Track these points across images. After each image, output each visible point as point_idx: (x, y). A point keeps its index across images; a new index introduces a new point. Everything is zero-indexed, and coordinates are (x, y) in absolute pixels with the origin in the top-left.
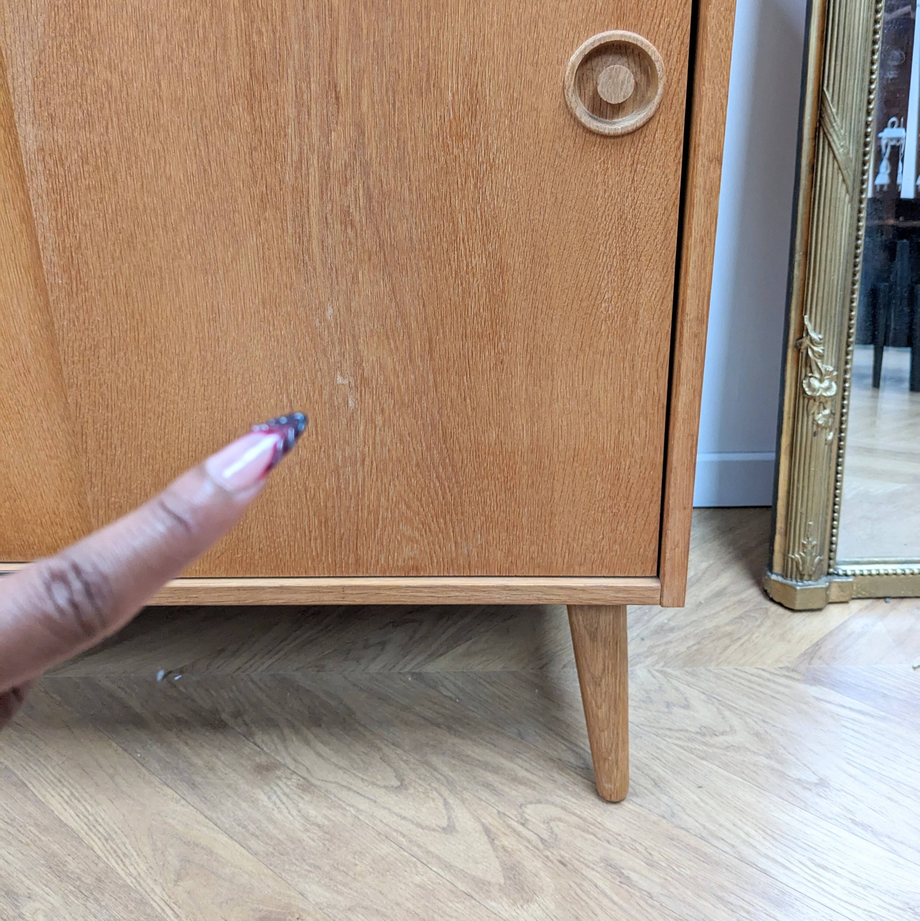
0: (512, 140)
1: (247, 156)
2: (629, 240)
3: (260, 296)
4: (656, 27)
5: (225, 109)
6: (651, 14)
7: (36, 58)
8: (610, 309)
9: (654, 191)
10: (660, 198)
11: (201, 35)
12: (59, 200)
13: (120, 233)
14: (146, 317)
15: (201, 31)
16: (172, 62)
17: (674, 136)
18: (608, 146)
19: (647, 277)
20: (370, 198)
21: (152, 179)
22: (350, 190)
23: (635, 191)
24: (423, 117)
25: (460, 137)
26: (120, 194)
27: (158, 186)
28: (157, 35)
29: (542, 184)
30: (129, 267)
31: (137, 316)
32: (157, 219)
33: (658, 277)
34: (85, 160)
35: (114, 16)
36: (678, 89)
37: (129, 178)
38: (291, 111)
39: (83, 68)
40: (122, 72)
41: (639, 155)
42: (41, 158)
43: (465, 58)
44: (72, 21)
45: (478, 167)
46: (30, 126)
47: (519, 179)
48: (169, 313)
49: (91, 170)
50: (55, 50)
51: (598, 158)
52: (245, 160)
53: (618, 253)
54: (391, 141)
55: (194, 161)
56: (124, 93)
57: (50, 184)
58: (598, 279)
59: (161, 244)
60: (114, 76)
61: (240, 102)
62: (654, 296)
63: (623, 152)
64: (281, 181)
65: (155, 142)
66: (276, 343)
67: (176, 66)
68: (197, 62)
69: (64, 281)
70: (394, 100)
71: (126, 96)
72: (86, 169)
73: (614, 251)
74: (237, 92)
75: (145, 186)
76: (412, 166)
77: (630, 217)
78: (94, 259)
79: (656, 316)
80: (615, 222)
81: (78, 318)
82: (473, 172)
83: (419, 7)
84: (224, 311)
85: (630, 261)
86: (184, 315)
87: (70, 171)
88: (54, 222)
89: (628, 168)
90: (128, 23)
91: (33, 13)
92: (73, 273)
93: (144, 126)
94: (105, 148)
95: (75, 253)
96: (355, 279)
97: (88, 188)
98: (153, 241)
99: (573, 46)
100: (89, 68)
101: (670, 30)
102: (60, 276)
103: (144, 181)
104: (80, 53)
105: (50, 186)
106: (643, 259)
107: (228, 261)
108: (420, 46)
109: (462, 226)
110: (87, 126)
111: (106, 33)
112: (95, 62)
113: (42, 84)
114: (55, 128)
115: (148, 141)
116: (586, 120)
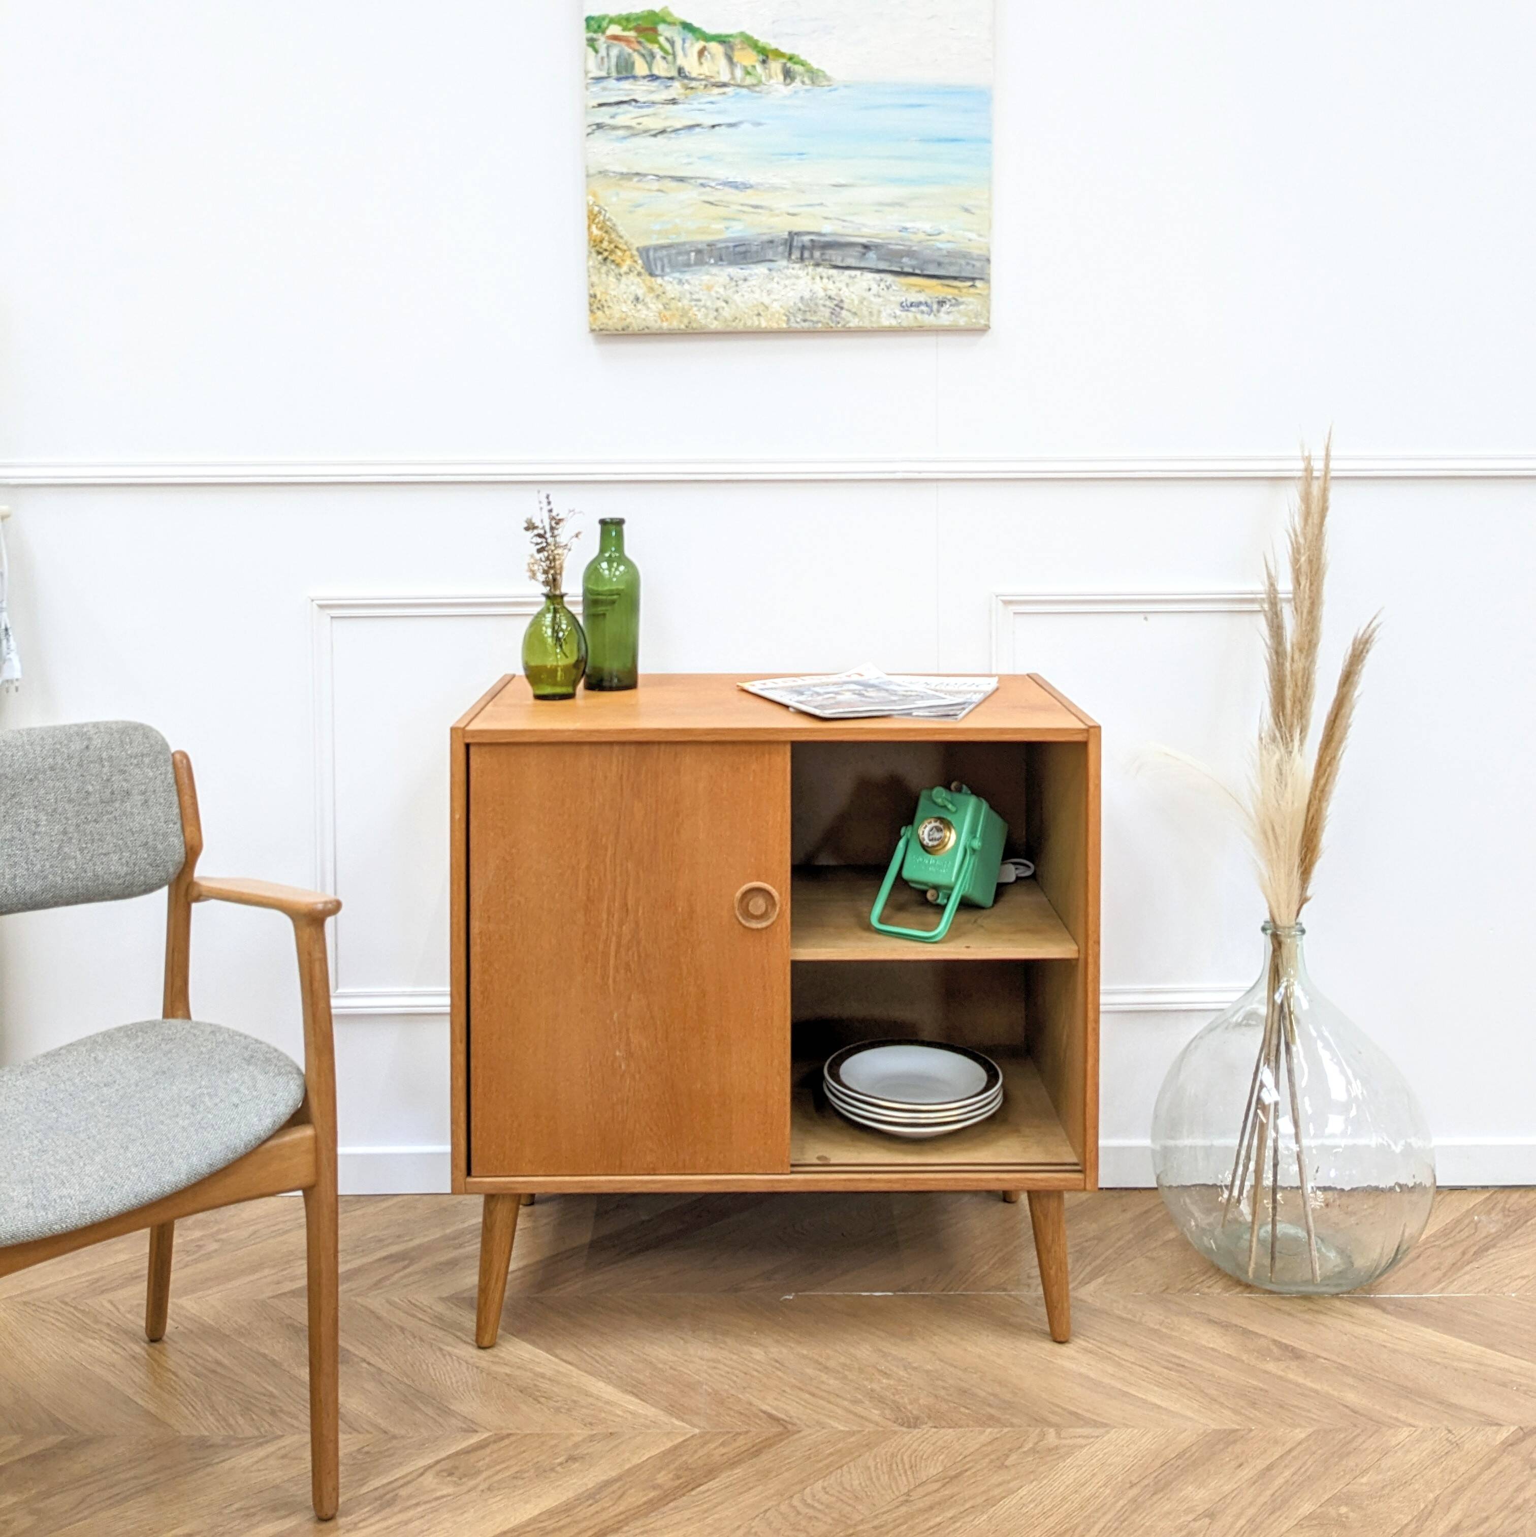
0: (709, 930)
1: (582, 936)
2: (767, 979)
3: (580, 1007)
4: (775, 882)
5: (573, 915)
6: (772, 875)
8: (759, 1015)
9: (777, 955)
10: (780, 960)
11: (566, 881)
12: (486, 957)
13: (514, 974)
14: (520, 1018)
15: (566, 879)
16: (551, 893)
17: (785, 930)
18: (755, 935)
20: (639, 957)
21: (533, 948)
22: (630, 953)
23: (769, 955)
24: (668, 919)
25: (684, 928)
26: (516, 955)
27: (536, 951)
28: (545, 881)
29: (724, 951)
31: (516, 1017)
32: (533, 967)
33: (782, 998)
34: (501, 938)
35: (526, 873)
36: (786, 909)
37: (522, 947)
38: (605, 916)
40: (526, 897)
41: (770, 938)
43: (688, 893)
44: (506, 874)
45: (693, 943)
47: (713, 948)
48: (532, 1016)
49: (504, 943)
50: (496, 887)
51: (750, 940)
52: (580, 939)
53: (762, 986)
54: (652, 930)
56: (526, 906)
57: (482, 949)
58: (752, 999)
59: (533, 980)
60: (522, 899)
61: (581, 911)
63: (762, 938)
64: (597, 949)
65: (537, 930)
66: (586, 1033)
67: (552, 895)
68: (563, 893)
70: (654, 911)
71: (526, 908)
72: (501, 942)
73: (760, 985)
74: (580, 907)
75: (529, 951)
76: (661, 942)
77: (767, 968)
78: (498, 987)
80: (760, 971)
81: (484, 1019)
82: (690, 945)
83: (667, 870)
84: (561, 1015)
85: (768, 990)
86: (540, 1017)
90: (532, 876)
91: (489, 870)
93: (533, 922)
94: (512, 933)
96: (629, 999)
98: (529, 979)
99: (738, 889)
100: (511, 895)
101: (781, 883)
103: (530, 948)
104: (508, 888)
107: (566, 989)
108: (667, 887)
109: (685, 971)
110: (505, 922)
111: (522, 880)
112: (514, 892)
115: (534, 929)
116: (743, 922)
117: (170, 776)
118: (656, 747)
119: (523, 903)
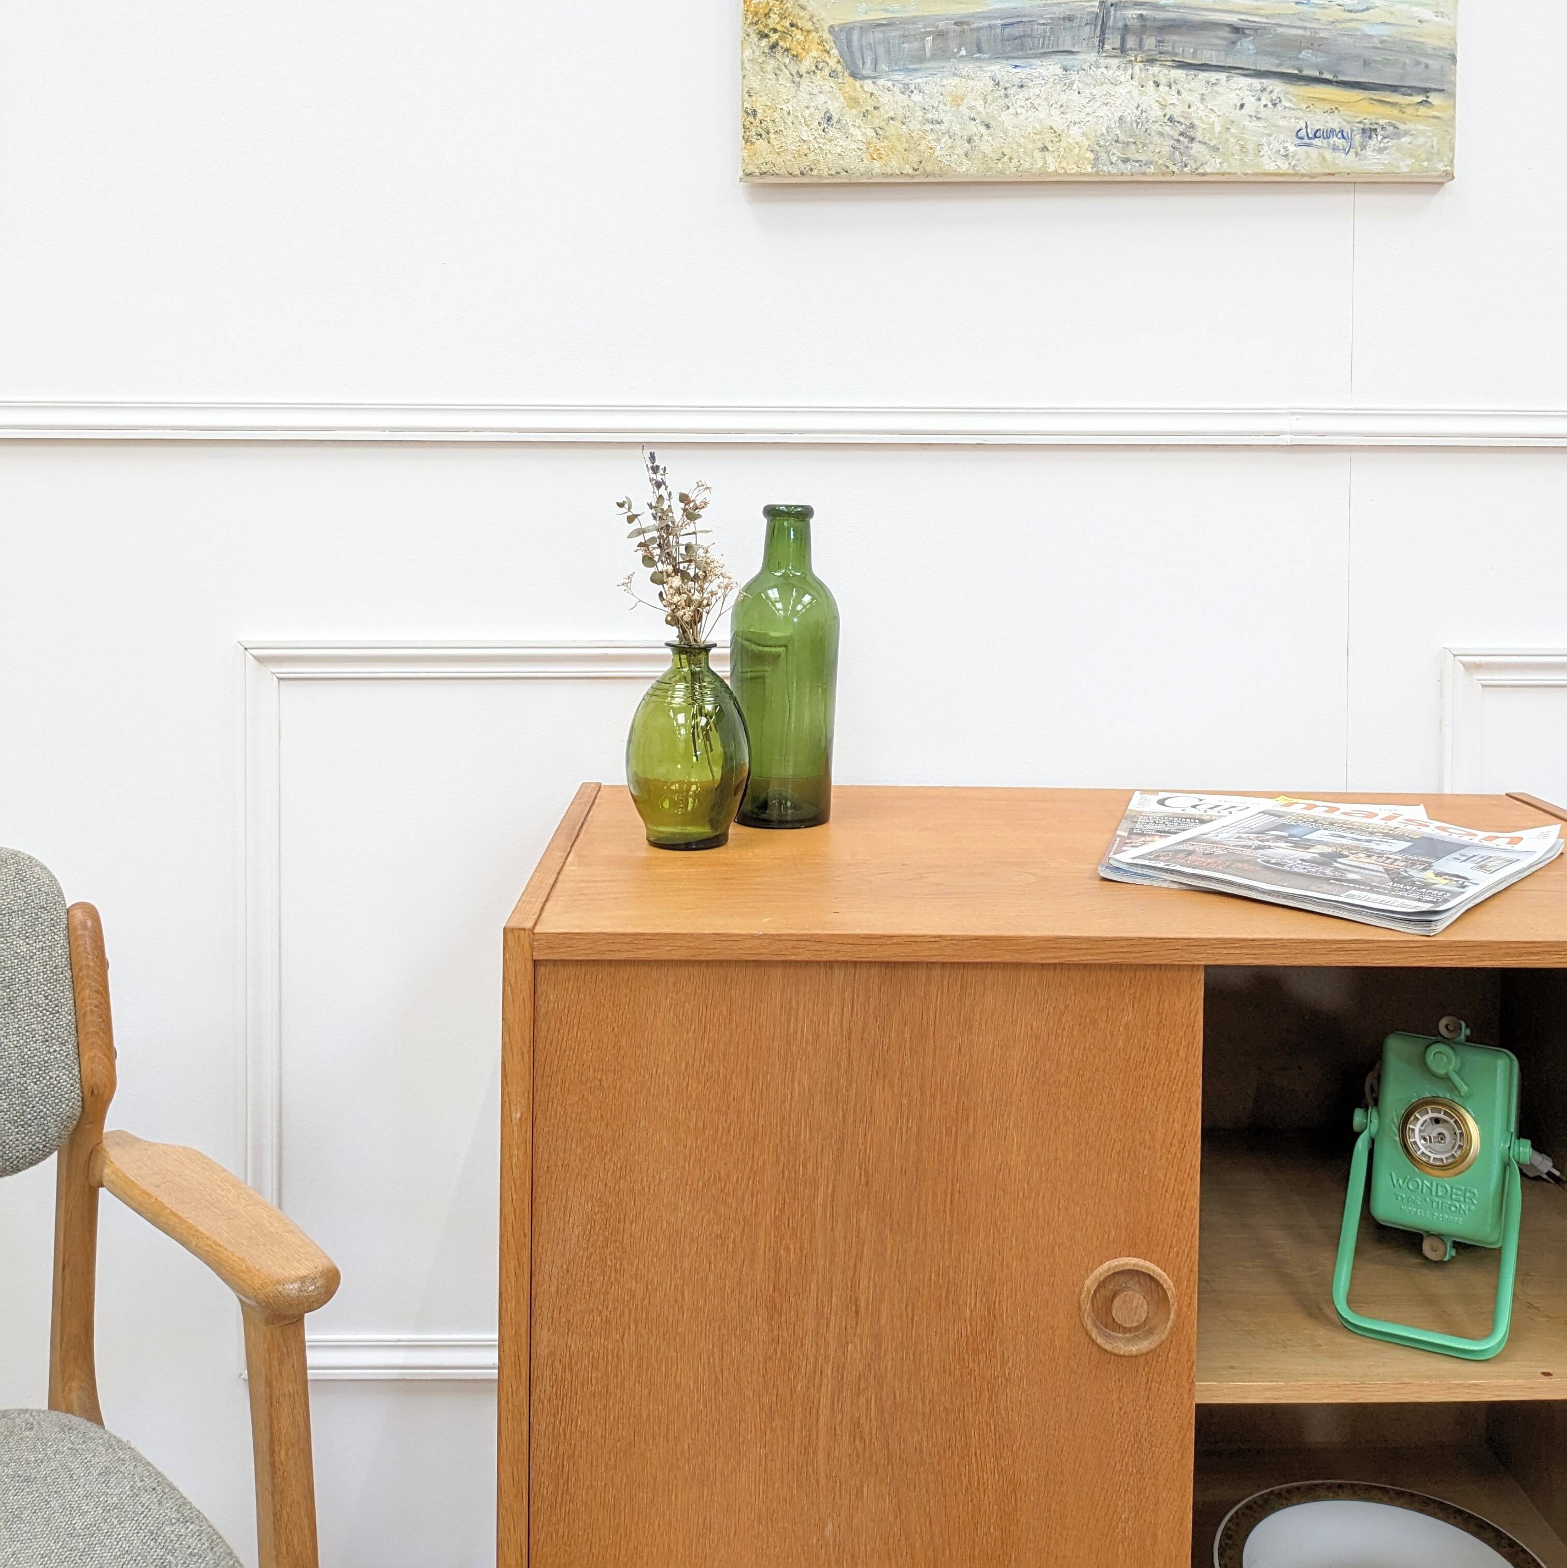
0: (1028, 1356)
1: (761, 1366)
2: (1145, 1458)
3: (757, 1510)
4: (1166, 1256)
5: (744, 1319)
6: (1161, 1244)
7: (565, 1267)
8: (1127, 1529)
9: (1169, 1408)
10: (1175, 1417)
11: (730, 1250)
12: (560, 1406)
13: (619, 1440)
14: (631, 1533)
15: (731, 1246)
16: (699, 1273)
17: (1187, 1356)
18: (1122, 1365)
19: (1164, 1495)
20: (882, 1411)
21: (661, 1386)
22: (862, 1400)
23: (1150, 1409)
24: (941, 1331)
25: (977, 1352)
26: (625, 1401)
27: (665, 1393)
28: (688, 1248)
29: (1058, 1401)
30: (622, 1476)
31: (622, 1530)
32: (659, 1428)
33: (1176, 1497)
35: (648, 1231)
36: (1189, 1313)
37: (637, 1385)
38: (810, 1323)
39: (610, 1278)
40: (647, 1282)
41: (1153, 1374)
42: (550, 1362)
43: (984, 1277)
44: (606, 1233)
45: (993, 1381)
46: (545, 1330)
47: (1034, 1393)
48: (656, 1528)
49: (600, 1376)
50: (584, 1260)
51: (1112, 1375)
52: (759, 1370)
53: (1134, 1471)
54: (907, 1353)
55: (707, 1369)
56: (647, 1301)
57: (554, 1389)
58: (1115, 1497)
59: (659, 1453)
60: (638, 1285)
61: (761, 1313)
62: (1172, 1517)
63: (1137, 1371)
64: (793, 1391)
65: (670, 1350)
66: (767, 1563)
67: (702, 1278)
68: (723, 1275)
69: (550, 1491)
70: (913, 1315)
71: (647, 1305)
72: (594, 1375)
73: (1130, 1469)
74: (758, 1304)
75: (652, 1393)
76: (926, 1379)
77: (1145, 1435)
78: (586, 1467)
79: (1175, 1539)
80: (1130, 1440)
81: (557, 1531)
82: (988, 1385)
83: (942, 1231)
84: (716, 1526)
85: (1147, 1479)
86: (673, 1530)
87: (577, 1376)
88: (550, 1429)
89: (1143, 1386)
90: (661, 1237)
91: (570, 1226)
92: (561, 1483)
93: (661, 1335)
94: (617, 1354)
95: (567, 1461)
96: (859, 1491)
97: (593, 1394)
98: (651, 1450)
99: (1089, 1270)
100: (615, 1278)
101: (1179, 1259)
102: (546, 1485)
103: (653, 1387)
104: (609, 1263)
105: (554, 1391)
106: (1160, 1478)
107: (727, 1471)
108: (941, 1264)
109: (975, 1440)
110: (603, 1333)
111: (638, 1245)
112: (621, 1271)
113: (565, 1291)
114: (570, 1333)
115: (662, 1349)
116: (1100, 1341)
118: (922, 974)
119: (639, 1294)
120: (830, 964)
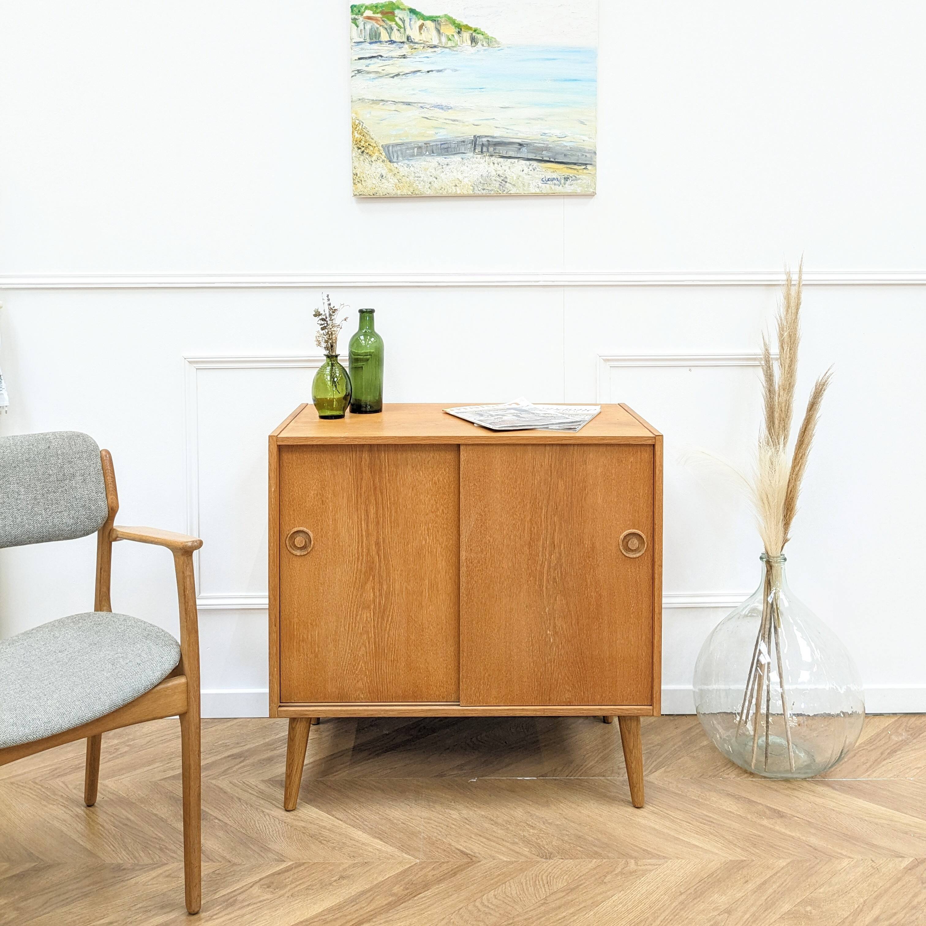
0: (604, 558)
1: (527, 561)
2: (639, 588)
3: (526, 604)
4: (643, 529)
5: (522, 548)
6: (642, 525)
8: (634, 610)
9: (645, 574)
10: (647, 576)
11: (517, 528)
13: (486, 584)
14: (490, 611)
17: (650, 558)
18: (631, 561)
19: (644, 599)
20: (562, 575)
21: (498, 568)
22: (556, 572)
23: (640, 574)
24: (579, 551)
25: (589, 557)
26: (488, 572)
27: (499, 570)
28: (505, 528)
29: (613, 571)
30: (487, 595)
31: (487, 611)
32: (498, 580)
33: (648, 600)
34: (479, 562)
35: (494, 523)
36: (650, 546)
37: (491, 567)
38: (541, 549)
40: (494, 538)
41: (640, 564)
42: (465, 561)
43: (591, 536)
45: (594, 566)
46: (464, 552)
47: (606, 569)
48: (497, 610)
49: (480, 565)
50: (475, 531)
51: (629, 564)
52: (526, 563)
53: (636, 592)
54: (569, 558)
55: (511, 563)
58: (630, 600)
59: (498, 587)
60: (491, 539)
61: (526, 546)
62: (647, 606)
63: (636, 563)
64: (536, 569)
65: (500, 557)
66: (529, 620)
67: (509, 536)
68: (516, 535)
70: (571, 547)
71: (494, 544)
72: (478, 565)
74: (526, 544)
76: (575, 565)
77: (639, 581)
78: (476, 592)
80: (634, 583)
82: (592, 567)
84: (514, 609)
85: (639, 594)
86: (502, 610)
89: (638, 567)
90: (497, 525)
96: (556, 598)
97: (478, 570)
98: (495, 587)
99: (621, 533)
100: (484, 537)
101: (647, 530)
103: (496, 568)
107: (518, 592)
108: (579, 532)
109: (589, 583)
110: (481, 552)
111: (491, 527)
112: (486, 535)
115: (498, 557)
116: (625, 553)
117: (99, 464)
118: (572, 448)
119: (491, 541)
120: (545, 445)
